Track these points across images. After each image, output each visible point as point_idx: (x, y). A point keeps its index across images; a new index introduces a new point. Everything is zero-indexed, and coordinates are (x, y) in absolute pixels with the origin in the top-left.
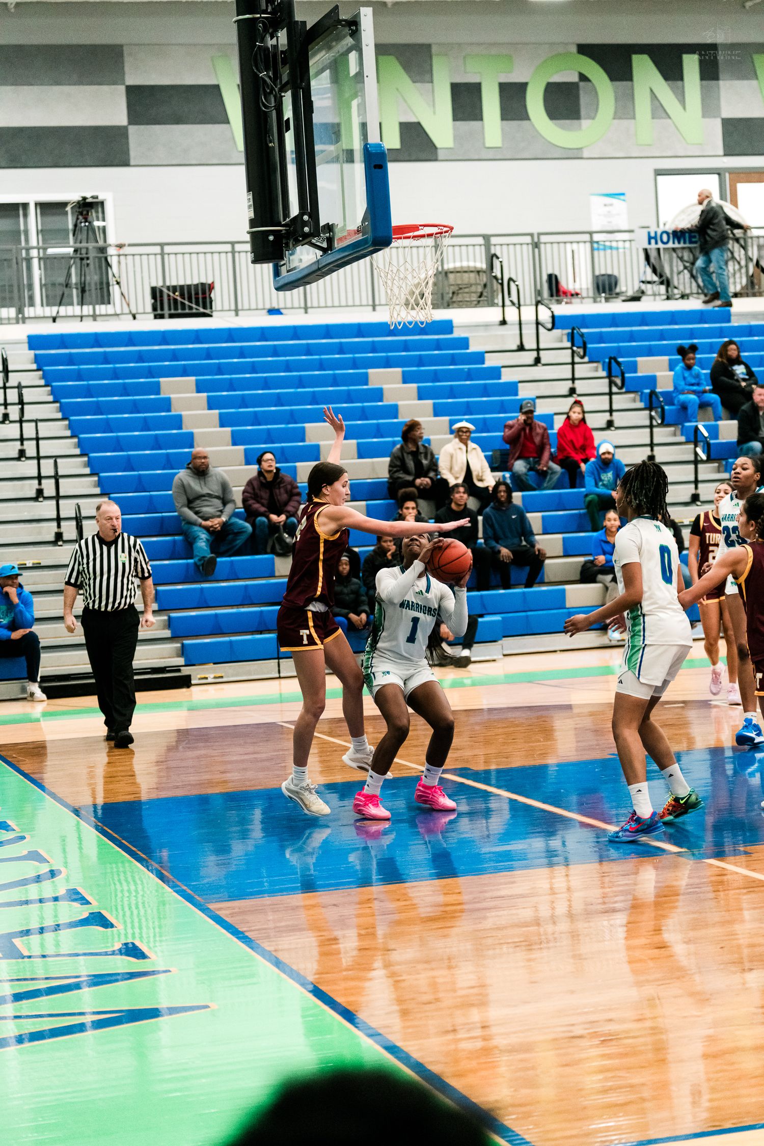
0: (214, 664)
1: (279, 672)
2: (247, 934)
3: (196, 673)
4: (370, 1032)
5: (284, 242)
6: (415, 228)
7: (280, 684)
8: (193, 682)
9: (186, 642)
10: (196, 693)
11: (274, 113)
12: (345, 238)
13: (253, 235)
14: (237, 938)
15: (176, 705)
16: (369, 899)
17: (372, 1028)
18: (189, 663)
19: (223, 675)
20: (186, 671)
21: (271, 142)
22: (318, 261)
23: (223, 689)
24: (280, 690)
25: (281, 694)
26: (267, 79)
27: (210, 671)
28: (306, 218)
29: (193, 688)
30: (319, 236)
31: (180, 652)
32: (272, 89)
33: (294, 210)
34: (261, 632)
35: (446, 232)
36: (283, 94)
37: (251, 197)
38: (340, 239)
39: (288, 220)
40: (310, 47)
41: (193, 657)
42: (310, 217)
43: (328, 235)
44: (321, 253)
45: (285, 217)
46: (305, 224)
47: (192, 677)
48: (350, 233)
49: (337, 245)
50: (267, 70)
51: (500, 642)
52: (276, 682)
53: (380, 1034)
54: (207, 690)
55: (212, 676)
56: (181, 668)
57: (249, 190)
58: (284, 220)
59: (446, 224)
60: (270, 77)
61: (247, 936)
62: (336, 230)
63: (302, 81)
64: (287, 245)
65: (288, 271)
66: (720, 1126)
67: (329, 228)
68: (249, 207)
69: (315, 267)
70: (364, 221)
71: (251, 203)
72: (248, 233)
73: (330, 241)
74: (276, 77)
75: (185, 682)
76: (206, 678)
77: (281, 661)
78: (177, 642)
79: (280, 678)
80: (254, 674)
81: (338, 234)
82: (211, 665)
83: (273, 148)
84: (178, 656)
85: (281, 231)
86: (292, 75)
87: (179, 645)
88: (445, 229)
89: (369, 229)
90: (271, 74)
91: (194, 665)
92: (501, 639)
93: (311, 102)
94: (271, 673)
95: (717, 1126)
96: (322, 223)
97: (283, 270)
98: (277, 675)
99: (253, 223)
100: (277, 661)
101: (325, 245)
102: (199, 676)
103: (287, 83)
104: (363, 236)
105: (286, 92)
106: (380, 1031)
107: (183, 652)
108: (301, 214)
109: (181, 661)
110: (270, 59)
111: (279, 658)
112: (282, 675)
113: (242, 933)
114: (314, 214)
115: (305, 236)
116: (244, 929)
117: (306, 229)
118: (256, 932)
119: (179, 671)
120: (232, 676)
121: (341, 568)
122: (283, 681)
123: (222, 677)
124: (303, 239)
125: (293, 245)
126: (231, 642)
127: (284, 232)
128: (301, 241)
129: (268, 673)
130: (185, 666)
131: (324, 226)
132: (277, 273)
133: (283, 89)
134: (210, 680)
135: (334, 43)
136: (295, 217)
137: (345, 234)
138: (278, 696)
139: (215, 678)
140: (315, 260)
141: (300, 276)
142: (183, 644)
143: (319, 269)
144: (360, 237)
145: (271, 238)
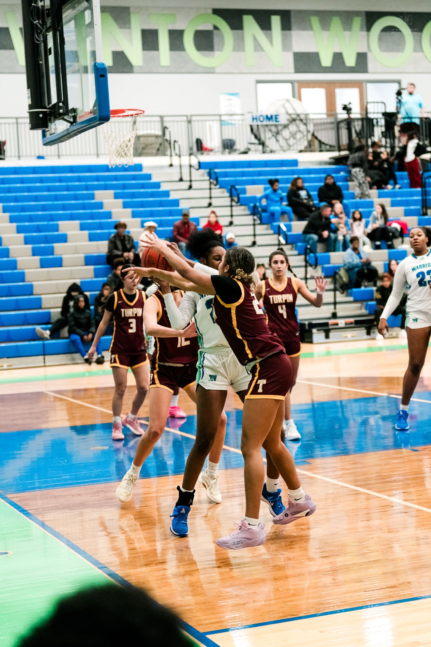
0: (8, 358)
1: (44, 362)
2: (29, 511)
4: (101, 566)
5: (48, 117)
6: (123, 111)
7: (45, 370)
11: (42, 44)
12: (83, 116)
13: (31, 114)
14: (23, 514)
16: (98, 491)
17: (101, 564)
19: (12, 364)
21: (40, 61)
22: (68, 129)
23: (13, 372)
24: (45, 373)
25: (45, 376)
26: (38, 25)
28: (61, 104)
30: (68, 115)
32: (41, 31)
33: (54, 100)
34: (34, 340)
35: (141, 113)
36: (47, 34)
37: (29, 92)
38: (81, 117)
39: (50, 105)
40: (63, 7)
42: (63, 104)
43: (73, 114)
44: (69, 124)
45: (49, 104)
46: (60, 108)
48: (86, 114)
49: (79, 120)
50: (38, 19)
52: (43, 369)
53: (106, 567)
54: (3, 374)
55: (6, 365)
57: (28, 88)
58: (48, 105)
59: (140, 109)
60: (40, 24)
61: (29, 513)
62: (78, 111)
63: (58, 26)
64: (50, 120)
65: (51, 135)
66: (297, 615)
67: (74, 110)
68: (28, 97)
69: (66, 133)
70: (94, 106)
71: (29, 95)
72: (28, 112)
73: (75, 118)
74: (44, 23)
76: (3, 366)
79: (45, 366)
80: (31, 364)
81: (79, 114)
82: (5, 360)
83: (42, 64)
85: (46, 112)
86: (53, 22)
88: (140, 112)
89: (97, 112)
90: (41, 22)
93: (64, 38)
94: (40, 364)
95: (294, 615)
96: (70, 107)
97: (48, 134)
98: (43, 365)
99: (31, 107)
101: (72, 120)
103: (50, 28)
104: (94, 115)
105: (49, 32)
106: (106, 565)
108: (59, 102)
110: (40, 13)
111: (44, 355)
112: (47, 364)
113: (26, 511)
114: (66, 102)
115: (61, 115)
116: (27, 509)
117: (61, 111)
118: (34, 511)
120: (18, 366)
121: (79, 304)
122: (47, 368)
123: (11, 366)
124: (59, 117)
125: (54, 120)
126: (17, 346)
127: (48, 112)
128: (57, 117)
129: (38, 364)
131: (71, 109)
132: (44, 136)
133: (48, 30)
134: (5, 367)
135: (77, 5)
136: (55, 104)
137: (83, 114)
139: (8, 366)
140: (66, 128)
141: (57, 137)
143: (68, 134)
144: (92, 116)
145: (41, 116)
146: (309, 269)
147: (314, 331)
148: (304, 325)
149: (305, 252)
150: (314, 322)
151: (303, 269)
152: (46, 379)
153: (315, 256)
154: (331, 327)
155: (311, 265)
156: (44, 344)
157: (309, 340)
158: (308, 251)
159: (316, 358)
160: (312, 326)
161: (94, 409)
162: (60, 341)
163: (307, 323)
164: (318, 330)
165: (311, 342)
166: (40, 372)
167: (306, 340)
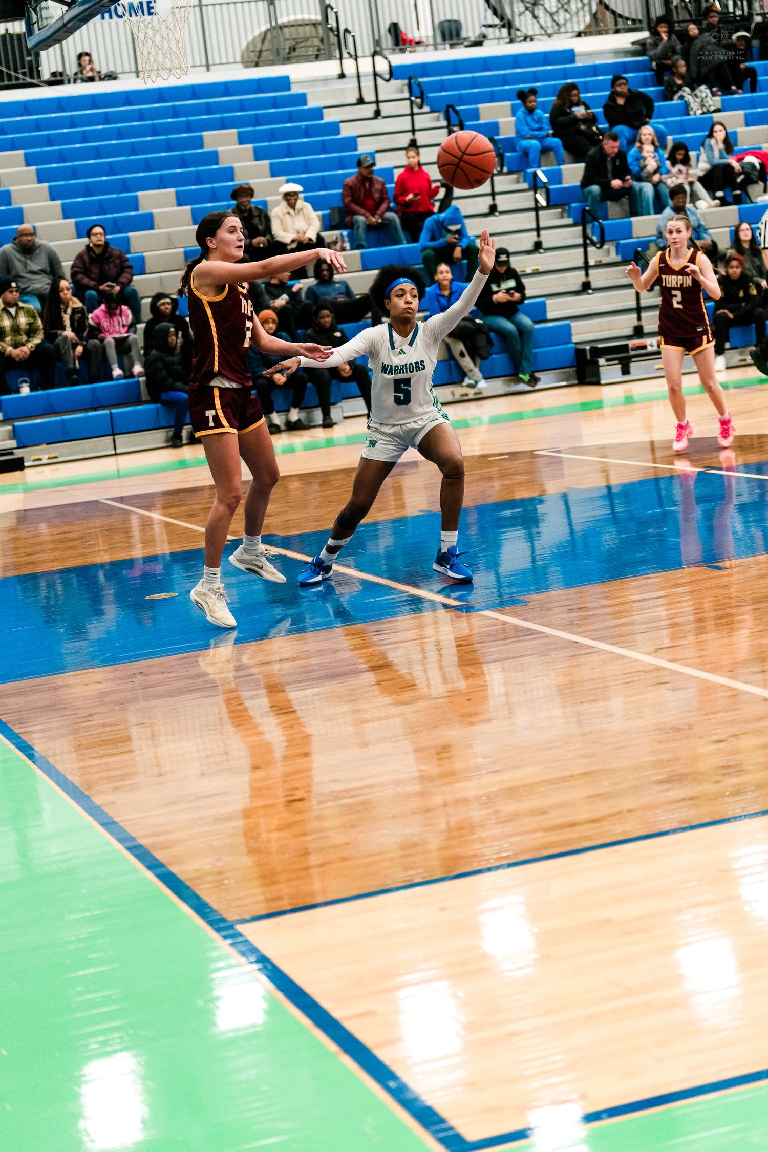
0: (48, 444)
1: (115, 448)
3: (29, 455)
7: (117, 460)
8: (26, 464)
9: (17, 424)
10: (30, 476)
15: (11, 489)
16: (134, 674)
18: (21, 445)
19: (57, 455)
20: (18, 453)
22: (63, 17)
23: (58, 469)
24: (118, 466)
25: (118, 470)
27: (44, 452)
29: (26, 471)
31: (12, 434)
34: (95, 409)
41: (24, 439)
44: (65, 8)
47: (25, 460)
51: (340, 404)
52: (113, 459)
54: (42, 472)
55: (46, 456)
56: (14, 451)
65: (39, 29)
69: (60, 24)
75: (17, 465)
76: (41, 460)
77: (116, 437)
78: (9, 425)
79: (116, 454)
80: (89, 453)
82: (44, 446)
84: (11, 439)
87: (10, 428)
91: (27, 447)
92: (340, 402)
94: (107, 450)
97: (36, 26)
98: (113, 452)
100: (112, 437)
102: (33, 458)
107: (15, 434)
109: (13, 444)
111: (113, 434)
112: (118, 451)
119: (12, 453)
120: (67, 456)
121: (170, 340)
122: (120, 458)
123: (56, 457)
126: (63, 421)
129: (104, 450)
130: (18, 448)
132: (30, 32)
134: (44, 461)
138: (117, 472)
139: (49, 458)
140: (61, 15)
141: (49, 33)
142: (14, 427)
143: (65, 25)
146: (591, 249)
147: (602, 361)
148: (584, 350)
149: (583, 220)
150: (600, 346)
151: (581, 250)
152: (119, 476)
153: (600, 224)
154: (632, 353)
155: (593, 244)
156: (111, 414)
157: (594, 379)
158: (589, 217)
159: (607, 410)
160: (597, 353)
161: (178, 525)
162: (140, 407)
163: (588, 348)
164: (607, 360)
165: (598, 383)
166: (108, 466)
167: (588, 380)
